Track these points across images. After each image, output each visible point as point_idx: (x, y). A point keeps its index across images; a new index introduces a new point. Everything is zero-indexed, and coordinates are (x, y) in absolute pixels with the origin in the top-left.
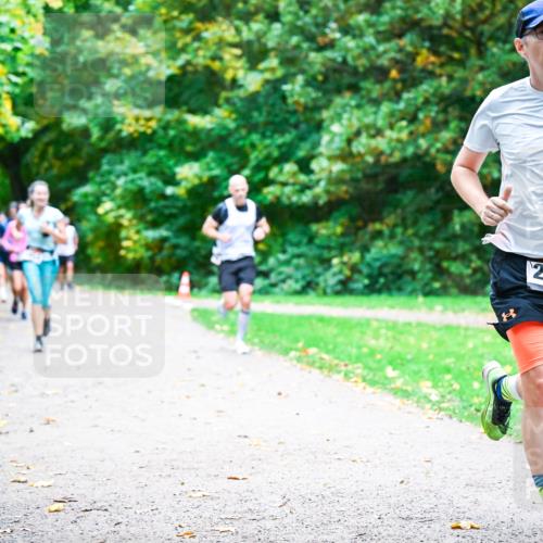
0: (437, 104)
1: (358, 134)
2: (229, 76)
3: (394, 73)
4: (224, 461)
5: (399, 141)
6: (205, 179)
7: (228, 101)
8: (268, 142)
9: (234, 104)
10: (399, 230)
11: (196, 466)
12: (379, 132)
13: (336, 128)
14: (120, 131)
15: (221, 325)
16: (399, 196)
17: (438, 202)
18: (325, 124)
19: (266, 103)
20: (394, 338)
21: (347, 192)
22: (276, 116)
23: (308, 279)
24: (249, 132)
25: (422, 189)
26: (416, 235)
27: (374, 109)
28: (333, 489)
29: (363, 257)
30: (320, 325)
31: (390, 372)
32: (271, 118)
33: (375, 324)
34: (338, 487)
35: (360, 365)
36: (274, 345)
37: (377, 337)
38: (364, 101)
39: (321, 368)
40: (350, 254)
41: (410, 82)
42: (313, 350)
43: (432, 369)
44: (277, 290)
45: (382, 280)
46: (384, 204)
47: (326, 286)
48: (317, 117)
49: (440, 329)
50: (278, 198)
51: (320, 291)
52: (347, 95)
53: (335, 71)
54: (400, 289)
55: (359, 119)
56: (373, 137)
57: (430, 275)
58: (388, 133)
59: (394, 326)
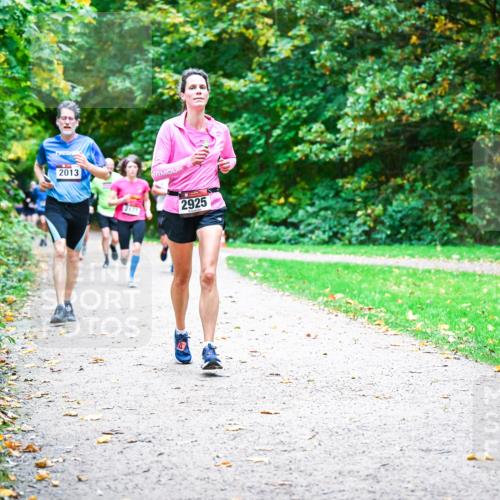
0: (455, 68)
1: (381, 95)
2: (261, 43)
3: (414, 39)
4: (258, 398)
5: (419, 102)
6: (239, 137)
7: (260, 65)
8: (297, 103)
9: (266, 68)
10: (419, 185)
11: (232, 401)
12: (401, 94)
13: (360, 90)
14: (162, 94)
15: (255, 273)
16: (419, 153)
17: (455, 158)
18: (350, 87)
19: (295, 68)
20: (414, 284)
21: (370, 149)
22: (305, 79)
23: (335, 230)
24: (280, 95)
25: (440, 146)
26: (434, 189)
27: (396, 73)
28: (357, 424)
29: (385, 210)
30: (346, 272)
31: (410, 315)
32: (300, 81)
33: (397, 271)
34: (363, 421)
35: (382, 309)
36: (304, 291)
37: (398, 284)
38: (386, 65)
39: (347, 312)
40: (373, 207)
41: (429, 47)
42: (339, 296)
43: (450, 313)
44: (306, 240)
45: (403, 231)
46: (406, 160)
47: (352, 237)
48: (343, 80)
49: (457, 276)
50: (307, 156)
51: (347, 242)
52: (371, 59)
53: (359, 37)
54: (419, 239)
55: (381, 82)
56: (395, 98)
57: (448, 226)
58: (409, 95)
59: (413, 273)
